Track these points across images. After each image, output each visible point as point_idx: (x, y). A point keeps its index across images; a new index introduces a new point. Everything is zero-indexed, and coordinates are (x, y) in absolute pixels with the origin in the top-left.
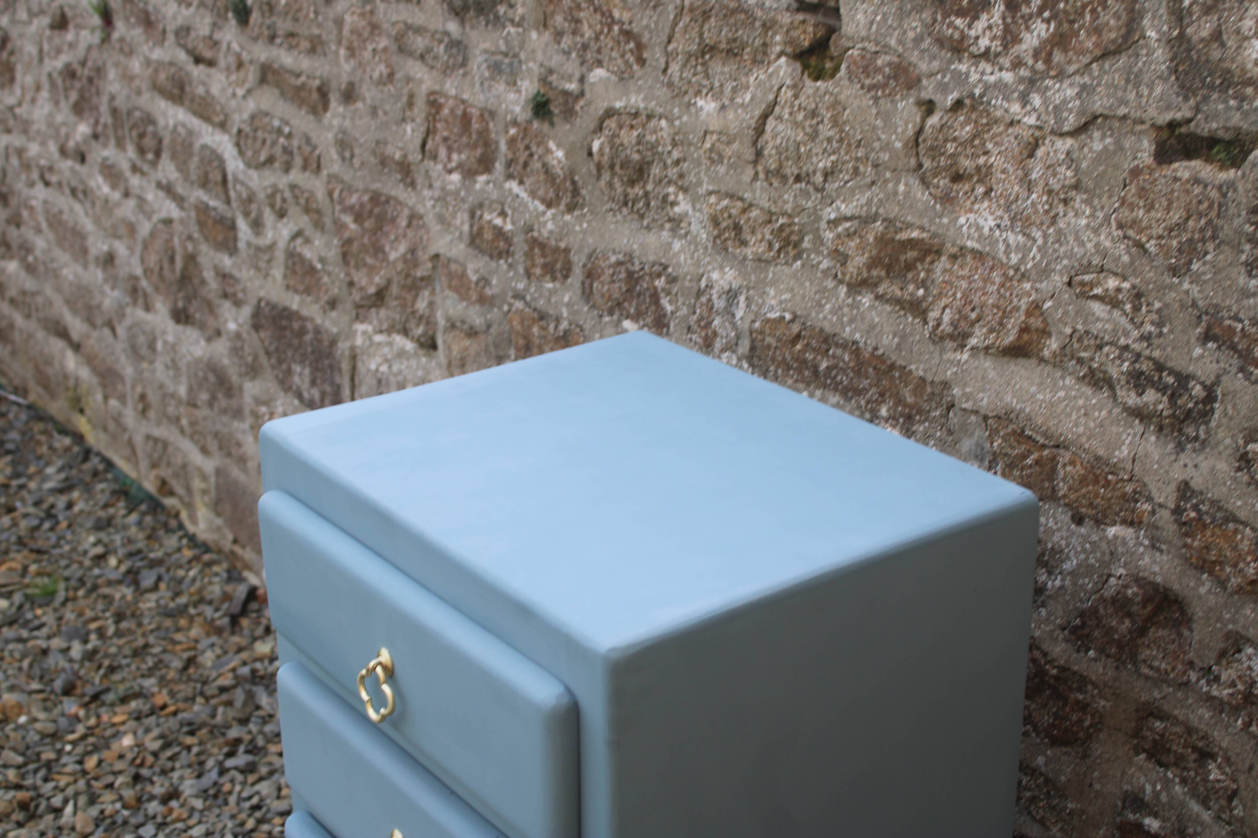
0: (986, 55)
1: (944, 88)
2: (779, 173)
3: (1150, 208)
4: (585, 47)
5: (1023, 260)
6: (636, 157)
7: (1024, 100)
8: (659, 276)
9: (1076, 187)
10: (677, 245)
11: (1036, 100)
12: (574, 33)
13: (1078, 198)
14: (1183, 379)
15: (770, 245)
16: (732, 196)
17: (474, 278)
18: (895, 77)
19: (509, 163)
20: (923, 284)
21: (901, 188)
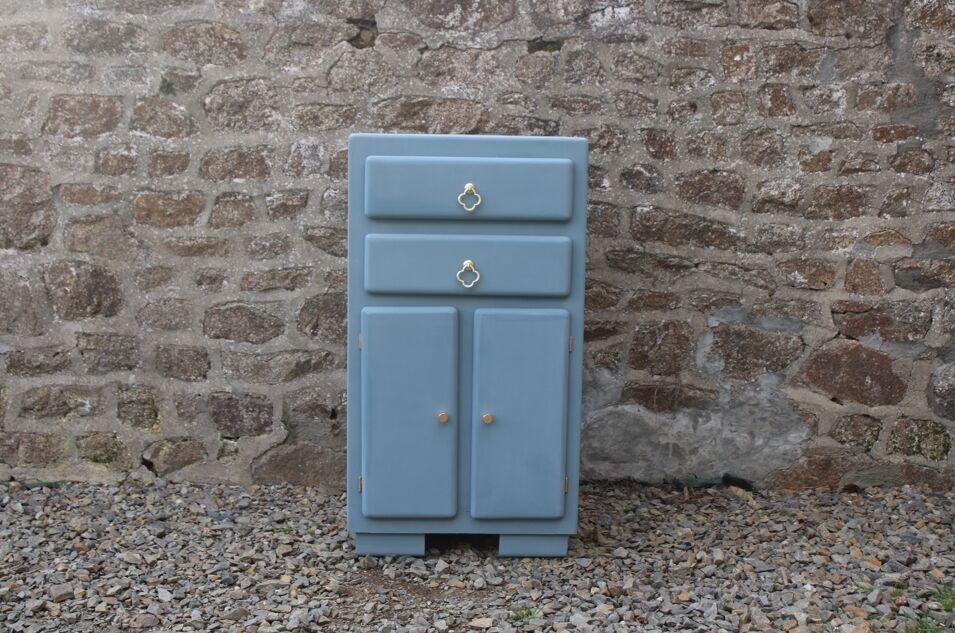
0: (452, 28)
1: (435, 41)
2: (342, 90)
3: (528, 68)
4: (198, 55)
5: (476, 97)
6: (241, 99)
7: (473, 40)
8: (263, 151)
9: (497, 67)
10: (271, 135)
11: (478, 40)
12: (191, 49)
13: (498, 71)
14: (546, 122)
15: (337, 121)
16: (312, 104)
17: (99, 189)
18: (407, 42)
19: (132, 122)
20: (424, 119)
21: (411, 83)
